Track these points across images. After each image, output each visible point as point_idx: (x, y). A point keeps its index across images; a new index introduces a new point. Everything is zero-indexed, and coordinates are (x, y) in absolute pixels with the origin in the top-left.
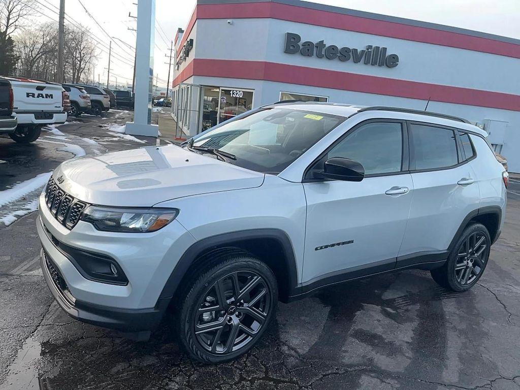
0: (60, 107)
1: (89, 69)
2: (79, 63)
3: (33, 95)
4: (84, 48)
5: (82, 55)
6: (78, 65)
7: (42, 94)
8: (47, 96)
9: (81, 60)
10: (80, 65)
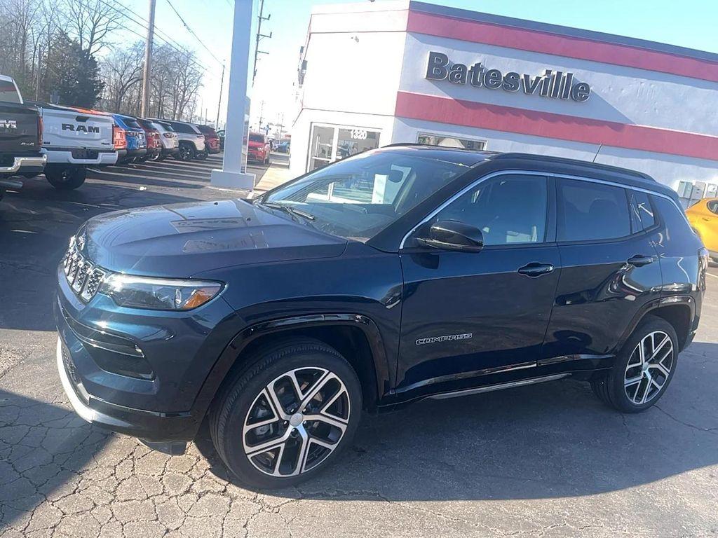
0: (108, 144)
1: (194, 101)
2: (182, 93)
3: (72, 128)
4: (189, 74)
5: (187, 83)
6: (181, 96)
7: (84, 127)
8: (91, 129)
9: (185, 89)
10: (184, 96)
